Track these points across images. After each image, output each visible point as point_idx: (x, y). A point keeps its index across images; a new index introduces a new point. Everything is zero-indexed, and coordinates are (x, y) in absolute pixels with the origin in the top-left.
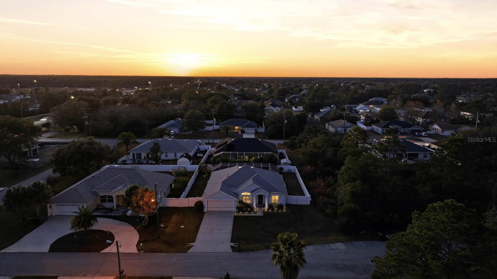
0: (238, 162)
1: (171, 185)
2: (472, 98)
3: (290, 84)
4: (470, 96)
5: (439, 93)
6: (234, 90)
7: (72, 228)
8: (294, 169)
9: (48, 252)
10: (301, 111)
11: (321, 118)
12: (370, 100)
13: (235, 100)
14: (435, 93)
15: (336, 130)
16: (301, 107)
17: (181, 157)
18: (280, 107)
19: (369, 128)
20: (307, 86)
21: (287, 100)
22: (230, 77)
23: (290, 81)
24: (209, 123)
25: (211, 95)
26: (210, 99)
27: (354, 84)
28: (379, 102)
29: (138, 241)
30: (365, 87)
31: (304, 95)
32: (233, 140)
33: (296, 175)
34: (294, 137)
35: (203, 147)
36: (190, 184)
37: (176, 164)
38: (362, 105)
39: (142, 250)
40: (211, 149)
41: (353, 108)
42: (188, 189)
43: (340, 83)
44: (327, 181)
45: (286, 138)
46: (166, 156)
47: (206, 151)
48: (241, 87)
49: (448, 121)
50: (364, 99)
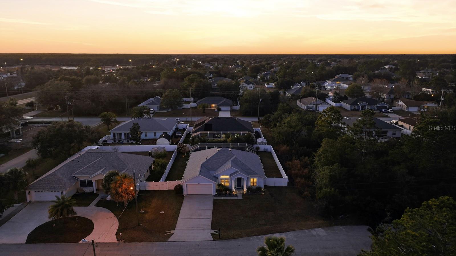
0: (216, 142)
1: (151, 167)
2: (430, 74)
3: (260, 62)
4: (429, 72)
5: (399, 69)
6: (210, 68)
7: (50, 217)
8: (270, 148)
9: (26, 243)
10: (272, 88)
11: (292, 95)
12: (336, 77)
13: (210, 77)
14: (396, 69)
15: (307, 107)
16: (273, 84)
17: (160, 137)
18: (253, 84)
19: (338, 105)
20: (277, 63)
21: (259, 77)
22: (206, 55)
23: (261, 58)
24: (186, 101)
25: (189, 73)
26: (187, 78)
27: (320, 61)
28: (345, 78)
29: (117, 228)
30: (331, 64)
31: (275, 72)
32: (210, 119)
33: (272, 154)
34: (269, 114)
35: (181, 126)
36: (169, 166)
37: (155, 145)
38: (329, 82)
39: (122, 239)
40: (190, 128)
41: (322, 85)
42: (167, 171)
43: (307, 60)
44: (303, 161)
45: (261, 116)
46: (146, 136)
47: (184, 130)
48: (216, 65)
49: (410, 97)
50: (330, 76)
